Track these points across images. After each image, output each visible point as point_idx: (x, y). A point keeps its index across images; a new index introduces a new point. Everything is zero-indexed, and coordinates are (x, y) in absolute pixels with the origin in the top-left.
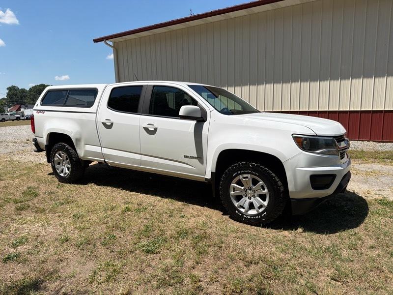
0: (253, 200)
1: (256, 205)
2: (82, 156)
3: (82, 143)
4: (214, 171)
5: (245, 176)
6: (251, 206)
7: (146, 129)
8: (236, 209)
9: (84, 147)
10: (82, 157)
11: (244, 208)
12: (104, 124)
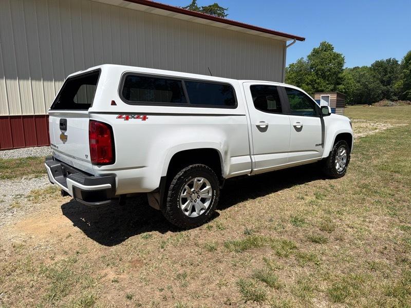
2: (228, 173)
3: (229, 156)
4: (331, 150)
7: (295, 128)
9: (230, 161)
11: (339, 169)
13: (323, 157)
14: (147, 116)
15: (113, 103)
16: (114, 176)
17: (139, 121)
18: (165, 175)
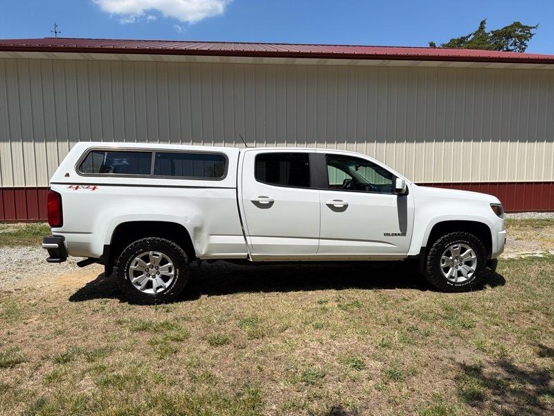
0: (460, 268)
1: (464, 272)
2: (203, 253)
3: (205, 234)
4: (425, 246)
5: (455, 246)
6: (460, 274)
7: (331, 206)
8: (447, 280)
9: (208, 239)
10: (203, 256)
11: (453, 278)
12: (256, 203)
13: (408, 254)
14: (97, 187)
15: (67, 175)
16: (63, 238)
17: (89, 191)
18: (109, 244)
